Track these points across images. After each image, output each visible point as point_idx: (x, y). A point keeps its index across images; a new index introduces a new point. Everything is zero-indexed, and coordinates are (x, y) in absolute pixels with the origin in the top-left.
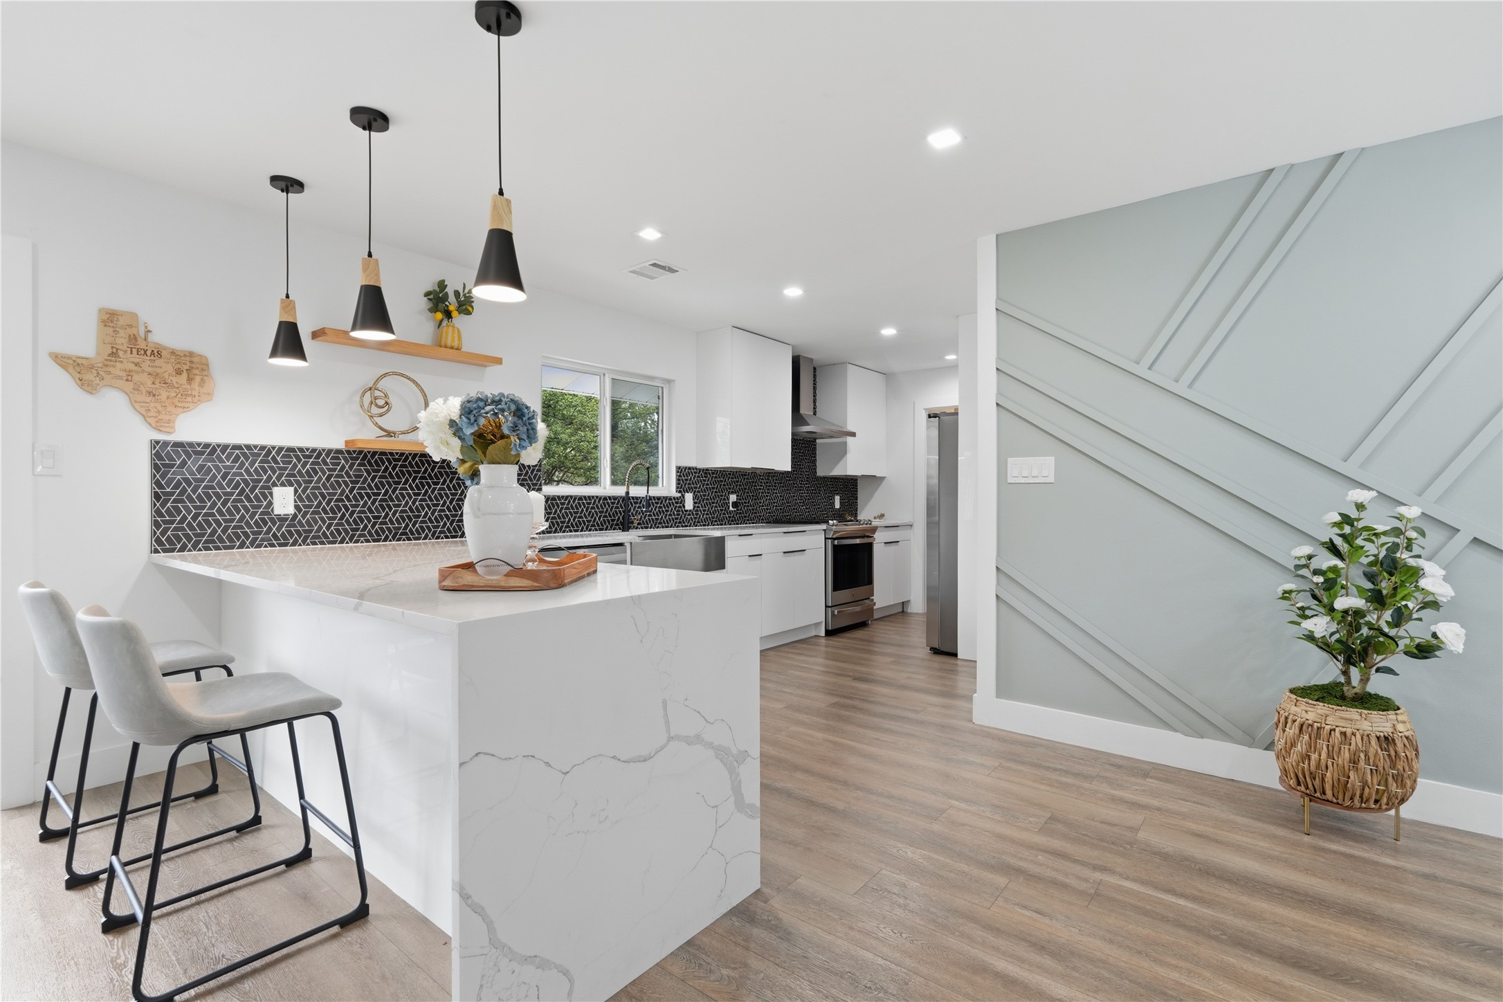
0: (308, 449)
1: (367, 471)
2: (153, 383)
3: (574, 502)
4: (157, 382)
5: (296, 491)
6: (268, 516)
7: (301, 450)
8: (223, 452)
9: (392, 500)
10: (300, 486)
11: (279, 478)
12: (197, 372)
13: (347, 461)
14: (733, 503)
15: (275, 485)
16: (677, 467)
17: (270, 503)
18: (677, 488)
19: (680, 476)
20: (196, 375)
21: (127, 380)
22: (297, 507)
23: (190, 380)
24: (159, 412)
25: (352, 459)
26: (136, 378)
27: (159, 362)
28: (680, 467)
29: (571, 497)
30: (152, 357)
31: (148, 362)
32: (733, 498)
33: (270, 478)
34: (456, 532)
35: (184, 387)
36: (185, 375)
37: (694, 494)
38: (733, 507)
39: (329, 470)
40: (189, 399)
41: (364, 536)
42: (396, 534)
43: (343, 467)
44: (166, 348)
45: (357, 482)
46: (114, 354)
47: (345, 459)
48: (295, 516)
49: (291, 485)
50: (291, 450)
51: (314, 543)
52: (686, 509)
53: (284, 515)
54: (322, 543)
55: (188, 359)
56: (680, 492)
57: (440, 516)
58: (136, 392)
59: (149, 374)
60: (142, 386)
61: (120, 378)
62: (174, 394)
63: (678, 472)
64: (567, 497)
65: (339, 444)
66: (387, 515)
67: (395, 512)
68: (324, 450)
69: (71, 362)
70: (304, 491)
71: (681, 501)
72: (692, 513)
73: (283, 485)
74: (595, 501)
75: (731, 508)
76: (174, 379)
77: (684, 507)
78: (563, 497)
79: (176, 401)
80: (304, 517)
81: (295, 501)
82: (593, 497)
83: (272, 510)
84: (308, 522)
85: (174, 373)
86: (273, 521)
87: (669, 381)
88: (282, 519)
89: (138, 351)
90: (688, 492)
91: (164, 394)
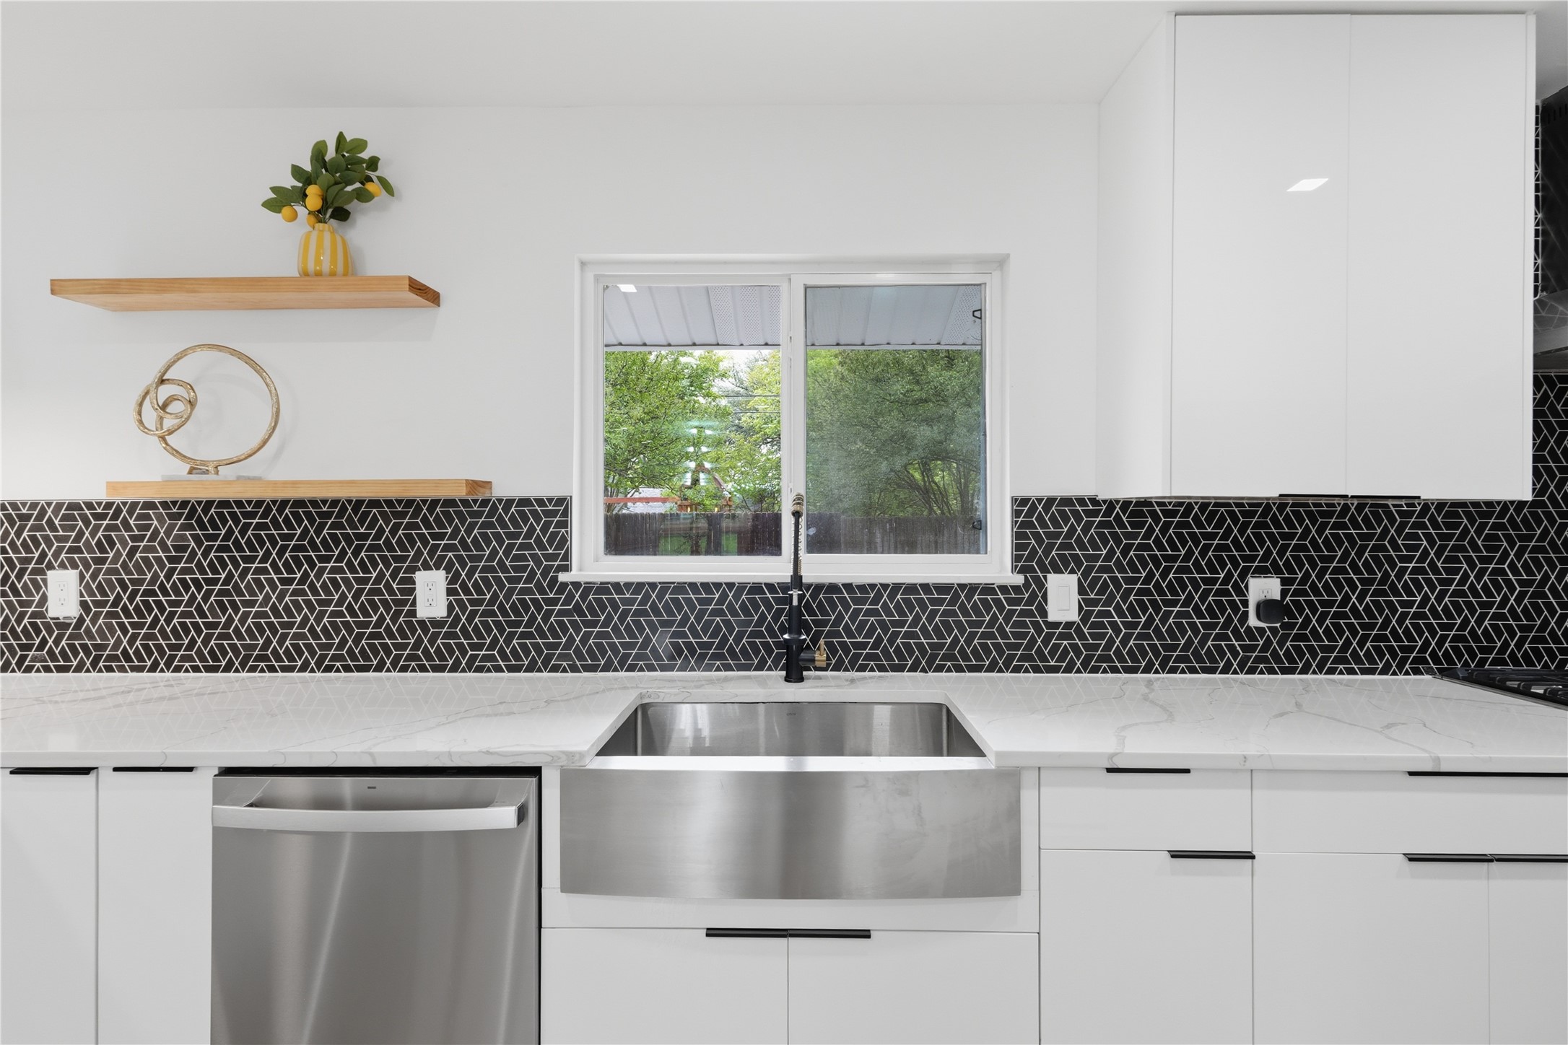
0: (99, 504)
1: (196, 538)
3: (660, 597)
5: (82, 577)
6: (40, 624)
7: (89, 505)
9: (240, 594)
10: (87, 567)
11: (56, 555)
13: (161, 521)
14: (1258, 606)
15: (50, 566)
16: (1014, 500)
17: (44, 599)
18: (1017, 558)
19: (1023, 525)
22: (84, 605)
25: (171, 516)
28: (1024, 501)
29: (653, 586)
32: (1264, 588)
33: (43, 555)
34: (367, 658)
37: (1085, 575)
38: (1259, 617)
39: (134, 538)
41: (190, 659)
42: (247, 658)
43: (156, 532)
45: (178, 560)
47: (160, 518)
48: (81, 621)
49: (75, 566)
50: (74, 506)
51: (109, 669)
52: (1051, 618)
53: (64, 618)
54: (122, 669)
56: (1022, 570)
57: (333, 624)
63: (1017, 513)
64: (640, 586)
66: (230, 621)
67: (246, 615)
68: (125, 504)
70: (94, 577)
71: (1035, 594)
72: (1079, 632)
73: (63, 566)
74: (724, 597)
75: (1253, 621)
77: (1044, 613)
78: (628, 585)
80: (94, 621)
81: (82, 595)
82: (718, 585)
83: (47, 610)
84: (100, 630)
86: (47, 626)
87: (1001, 262)
88: (63, 626)
90: (1058, 571)
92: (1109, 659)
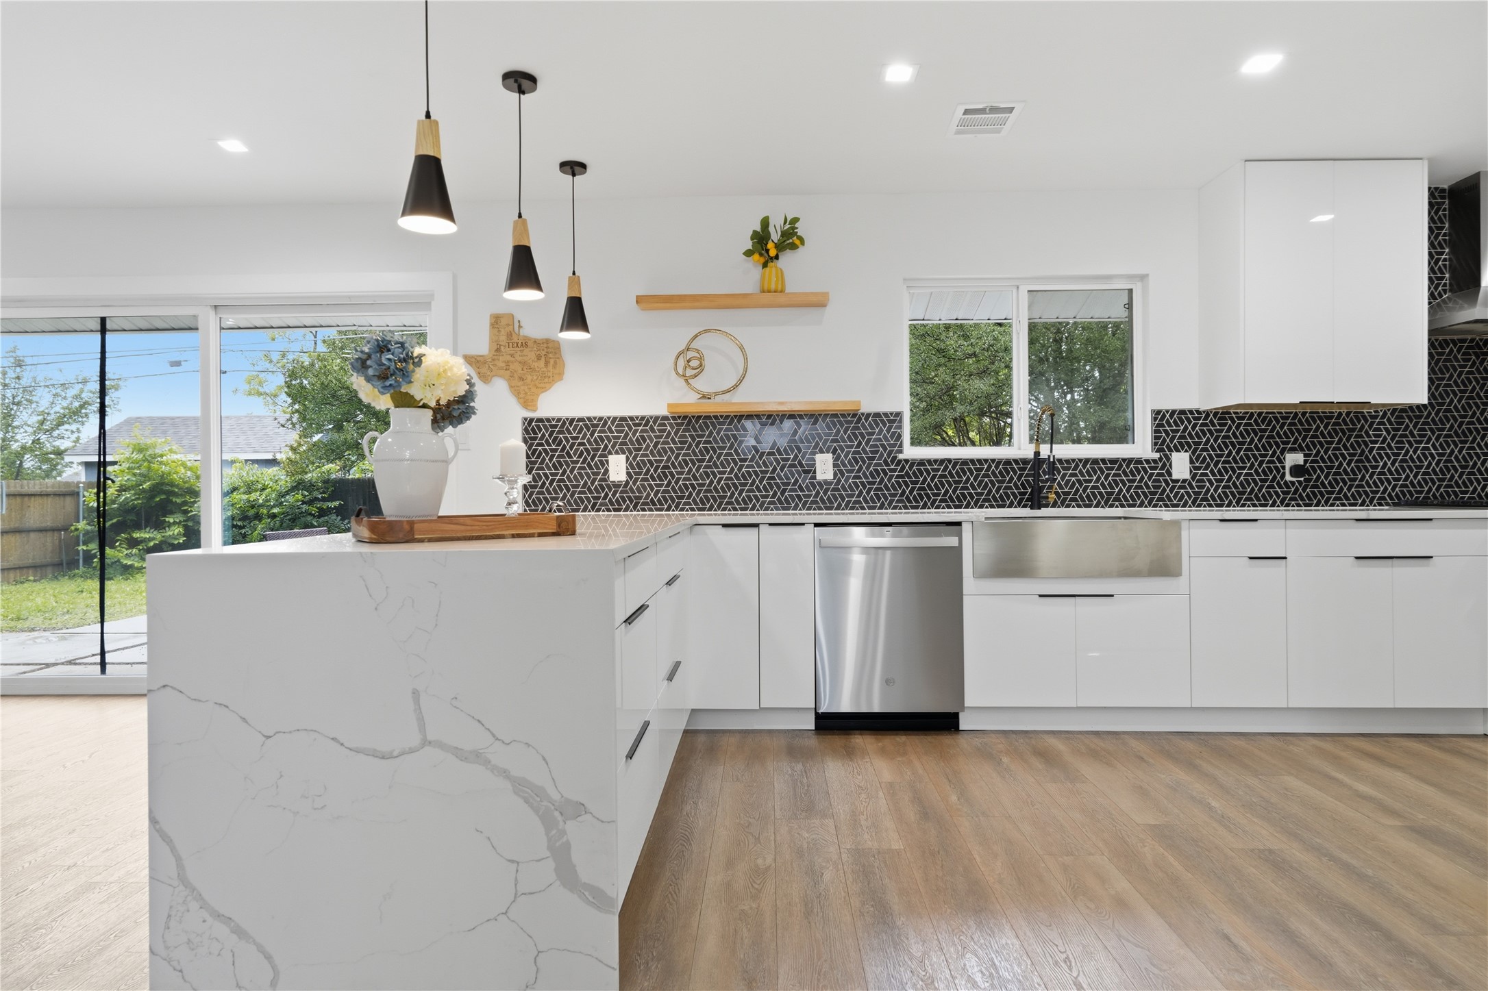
0: (637, 418)
1: (691, 436)
2: (523, 370)
3: (954, 467)
4: (525, 369)
5: (628, 459)
6: (606, 485)
7: (632, 418)
8: (571, 424)
9: (717, 467)
10: (631, 453)
11: (613, 447)
12: (551, 356)
13: (672, 428)
14: (1291, 468)
15: (610, 453)
16: (1153, 411)
17: (607, 471)
18: (1155, 444)
19: (1158, 425)
20: (550, 358)
21: (506, 370)
22: (628, 474)
23: (547, 363)
24: (526, 393)
25: (677, 424)
26: (512, 367)
27: (526, 351)
28: (1158, 412)
29: (949, 461)
30: (522, 348)
31: (519, 353)
32: (1294, 459)
33: (606, 447)
35: (542, 370)
36: (543, 359)
37: (1194, 452)
38: (1291, 475)
39: (657, 437)
40: (546, 380)
41: (689, 504)
42: (721, 503)
43: (669, 433)
44: (530, 339)
45: (682, 449)
46: (498, 350)
47: (671, 425)
48: (627, 483)
49: (624, 453)
50: (623, 419)
51: (643, 510)
52: (1174, 477)
53: (618, 481)
54: (650, 509)
55: (545, 345)
56: (1158, 451)
57: (769, 484)
58: (512, 379)
59: (520, 363)
60: (515, 374)
61: (501, 368)
62: (535, 378)
63: (1154, 419)
64: (942, 461)
65: (663, 411)
66: (712, 482)
67: (720, 479)
68: (651, 418)
69: (474, 360)
70: (634, 458)
71: (1164, 464)
72: (1190, 484)
73: (617, 453)
74: (990, 467)
75: (1288, 478)
76: (536, 364)
77: (1170, 474)
78: (936, 461)
79: (537, 382)
80: (634, 483)
81: (627, 469)
82: (986, 461)
83: (608, 477)
84: (638, 488)
85: (536, 359)
86: (608, 486)
87: (1143, 278)
88: (617, 486)
89: (513, 345)
90: (1178, 451)
91: (529, 377)
92: (1206, 500)
